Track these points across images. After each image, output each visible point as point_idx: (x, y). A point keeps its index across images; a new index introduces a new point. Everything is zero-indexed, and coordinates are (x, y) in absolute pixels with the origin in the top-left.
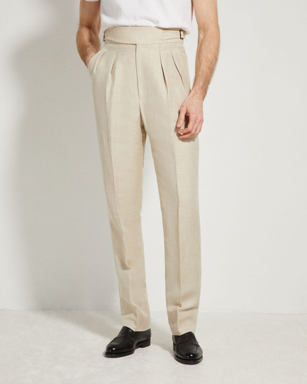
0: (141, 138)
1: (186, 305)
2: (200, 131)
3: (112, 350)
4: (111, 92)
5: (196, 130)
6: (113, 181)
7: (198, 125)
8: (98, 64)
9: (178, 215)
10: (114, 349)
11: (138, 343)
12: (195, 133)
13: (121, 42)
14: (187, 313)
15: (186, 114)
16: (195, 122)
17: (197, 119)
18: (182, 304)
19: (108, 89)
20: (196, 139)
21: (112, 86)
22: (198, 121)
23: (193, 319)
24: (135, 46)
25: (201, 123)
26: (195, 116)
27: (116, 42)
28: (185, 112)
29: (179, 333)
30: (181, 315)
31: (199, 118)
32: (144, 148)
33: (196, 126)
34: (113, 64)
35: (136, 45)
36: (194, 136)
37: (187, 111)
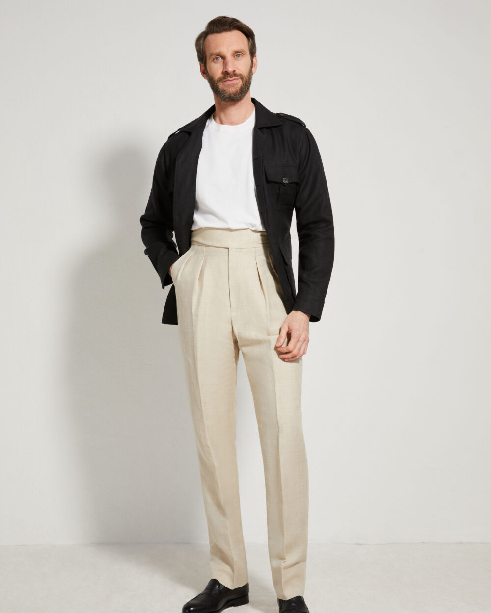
0: (233, 355)
1: (291, 559)
2: (304, 353)
3: (190, 611)
4: (199, 301)
5: (299, 350)
6: (201, 406)
7: (302, 345)
8: (184, 269)
9: (278, 443)
10: (192, 609)
11: (229, 601)
12: (298, 353)
13: (210, 244)
14: (292, 571)
15: (288, 331)
16: (298, 341)
17: (300, 337)
18: (287, 558)
19: (195, 298)
20: (300, 361)
21: (200, 295)
22: (301, 339)
23: (301, 577)
24: (227, 250)
25: (306, 342)
26: (298, 333)
27: (204, 244)
28: (287, 329)
29: (285, 597)
30: (286, 575)
31: (303, 336)
32: (236, 365)
33: (299, 345)
34: (201, 270)
35: (228, 248)
36: (297, 357)
37: (289, 328)
